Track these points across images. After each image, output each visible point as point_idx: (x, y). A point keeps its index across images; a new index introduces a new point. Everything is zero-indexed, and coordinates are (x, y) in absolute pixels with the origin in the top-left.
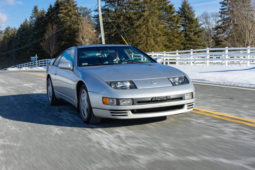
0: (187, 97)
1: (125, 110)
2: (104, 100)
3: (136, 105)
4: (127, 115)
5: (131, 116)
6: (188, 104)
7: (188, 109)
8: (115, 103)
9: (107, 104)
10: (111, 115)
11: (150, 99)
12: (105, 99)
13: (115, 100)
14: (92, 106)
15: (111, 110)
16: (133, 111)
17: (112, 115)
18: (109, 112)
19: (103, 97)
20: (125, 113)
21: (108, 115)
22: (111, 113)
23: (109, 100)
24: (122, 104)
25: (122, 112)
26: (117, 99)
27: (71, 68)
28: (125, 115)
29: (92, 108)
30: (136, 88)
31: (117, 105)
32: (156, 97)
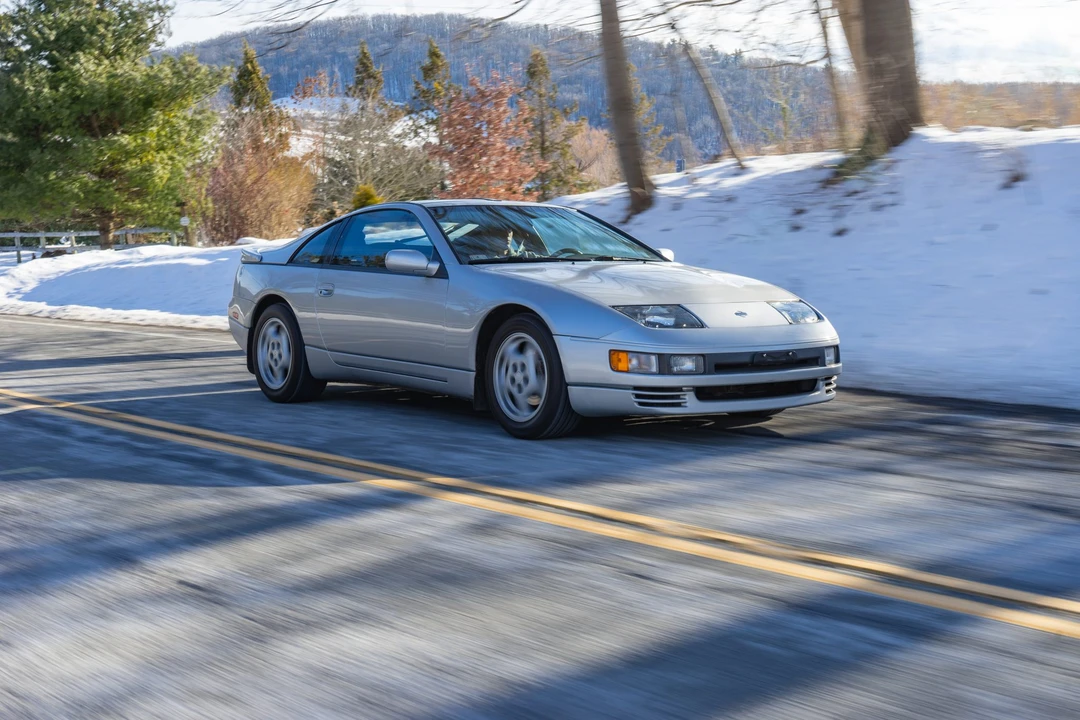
0: (827, 357)
1: (679, 389)
2: (615, 361)
3: (709, 373)
4: (685, 403)
5: (692, 406)
6: (827, 378)
7: (828, 391)
8: (654, 369)
9: (628, 372)
10: (636, 405)
11: (747, 359)
12: (618, 355)
13: (653, 359)
14: (567, 380)
15: (636, 388)
16: (703, 393)
17: (640, 404)
18: (632, 394)
19: (610, 351)
20: (678, 397)
21: (627, 402)
22: (637, 396)
23: (629, 361)
24: (675, 369)
25: (672, 394)
26: (660, 356)
27: (431, 270)
28: (678, 405)
29: (568, 385)
30: (702, 325)
31: (661, 372)
32: (762, 353)
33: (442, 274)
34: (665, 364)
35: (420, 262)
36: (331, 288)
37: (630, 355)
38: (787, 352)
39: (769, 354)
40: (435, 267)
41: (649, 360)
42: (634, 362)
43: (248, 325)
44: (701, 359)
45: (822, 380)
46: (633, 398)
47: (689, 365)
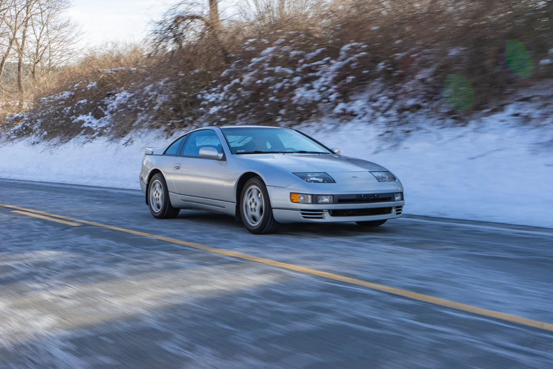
0: (396, 197)
1: (322, 210)
2: (293, 198)
3: (335, 204)
4: (324, 217)
5: (328, 218)
6: (397, 207)
7: (397, 214)
8: (310, 201)
9: (298, 202)
10: (302, 218)
11: (355, 198)
12: (295, 195)
14: (272, 206)
15: (302, 210)
16: (334, 213)
17: (304, 217)
19: (291, 193)
20: (321, 214)
21: (298, 216)
22: (303, 214)
23: (299, 198)
24: (320, 201)
25: (318, 213)
26: (312, 195)
27: (220, 157)
28: (322, 218)
29: (272, 208)
30: (334, 182)
31: (313, 203)
32: (361, 195)
33: (224, 159)
34: (315, 199)
35: (214, 153)
36: (179, 166)
37: (299, 195)
38: (374, 195)
39: (365, 195)
40: (221, 155)
41: (308, 197)
42: (302, 198)
43: (146, 182)
44: (332, 197)
45: (394, 208)
46: (300, 214)
47: (326, 200)
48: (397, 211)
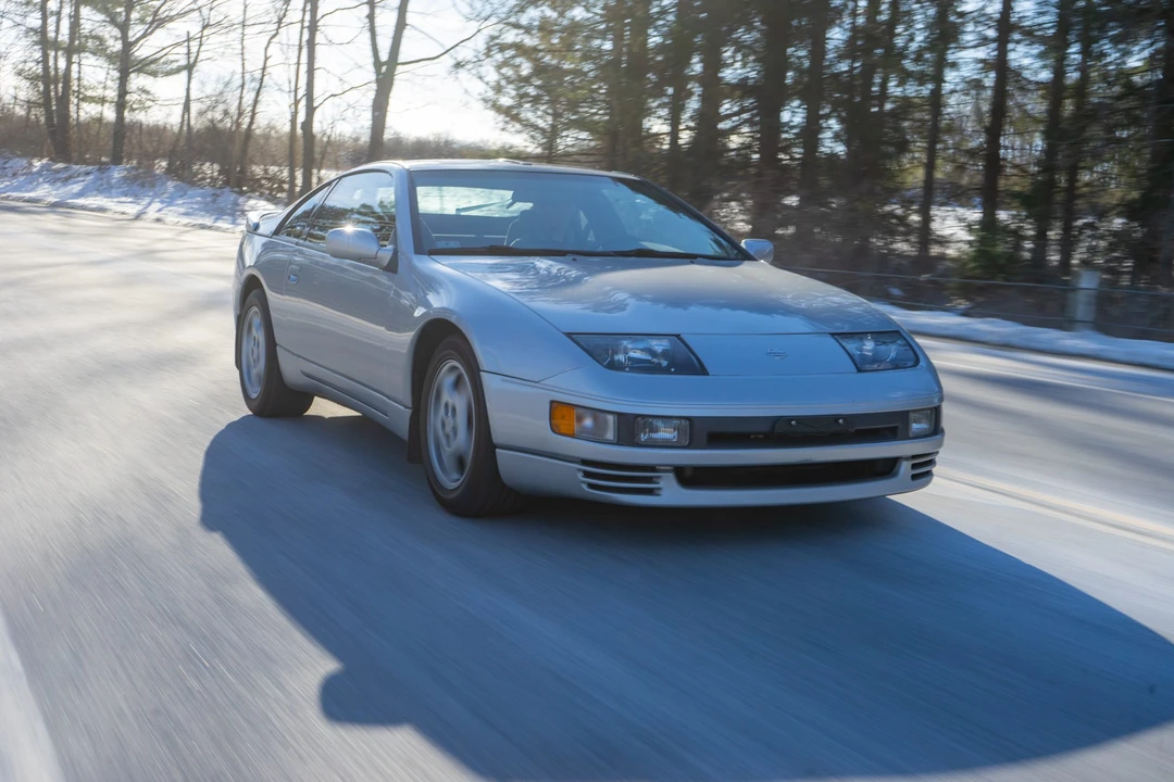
0: (915, 426)
1: (652, 468)
2: (559, 418)
3: (698, 447)
4: (659, 489)
5: (672, 494)
6: (914, 457)
7: (914, 477)
8: (610, 435)
9: (572, 436)
10: (584, 486)
11: (765, 428)
12: (565, 410)
13: (610, 418)
14: (496, 439)
15: (585, 462)
16: (690, 477)
17: (591, 486)
18: (580, 470)
19: (552, 402)
20: (650, 480)
21: (574, 481)
22: (587, 474)
23: (580, 419)
24: (643, 437)
25: (644, 475)
26: (619, 415)
27: (383, 258)
28: (651, 492)
29: (495, 446)
30: (702, 371)
31: (620, 441)
32: (790, 419)
33: (394, 266)
34: (630, 428)
37: (581, 411)
38: (835, 418)
39: (802, 420)
41: (606, 422)
42: (588, 422)
44: (685, 423)
45: (907, 459)
46: (580, 475)
47: (666, 433)
48: (914, 466)
